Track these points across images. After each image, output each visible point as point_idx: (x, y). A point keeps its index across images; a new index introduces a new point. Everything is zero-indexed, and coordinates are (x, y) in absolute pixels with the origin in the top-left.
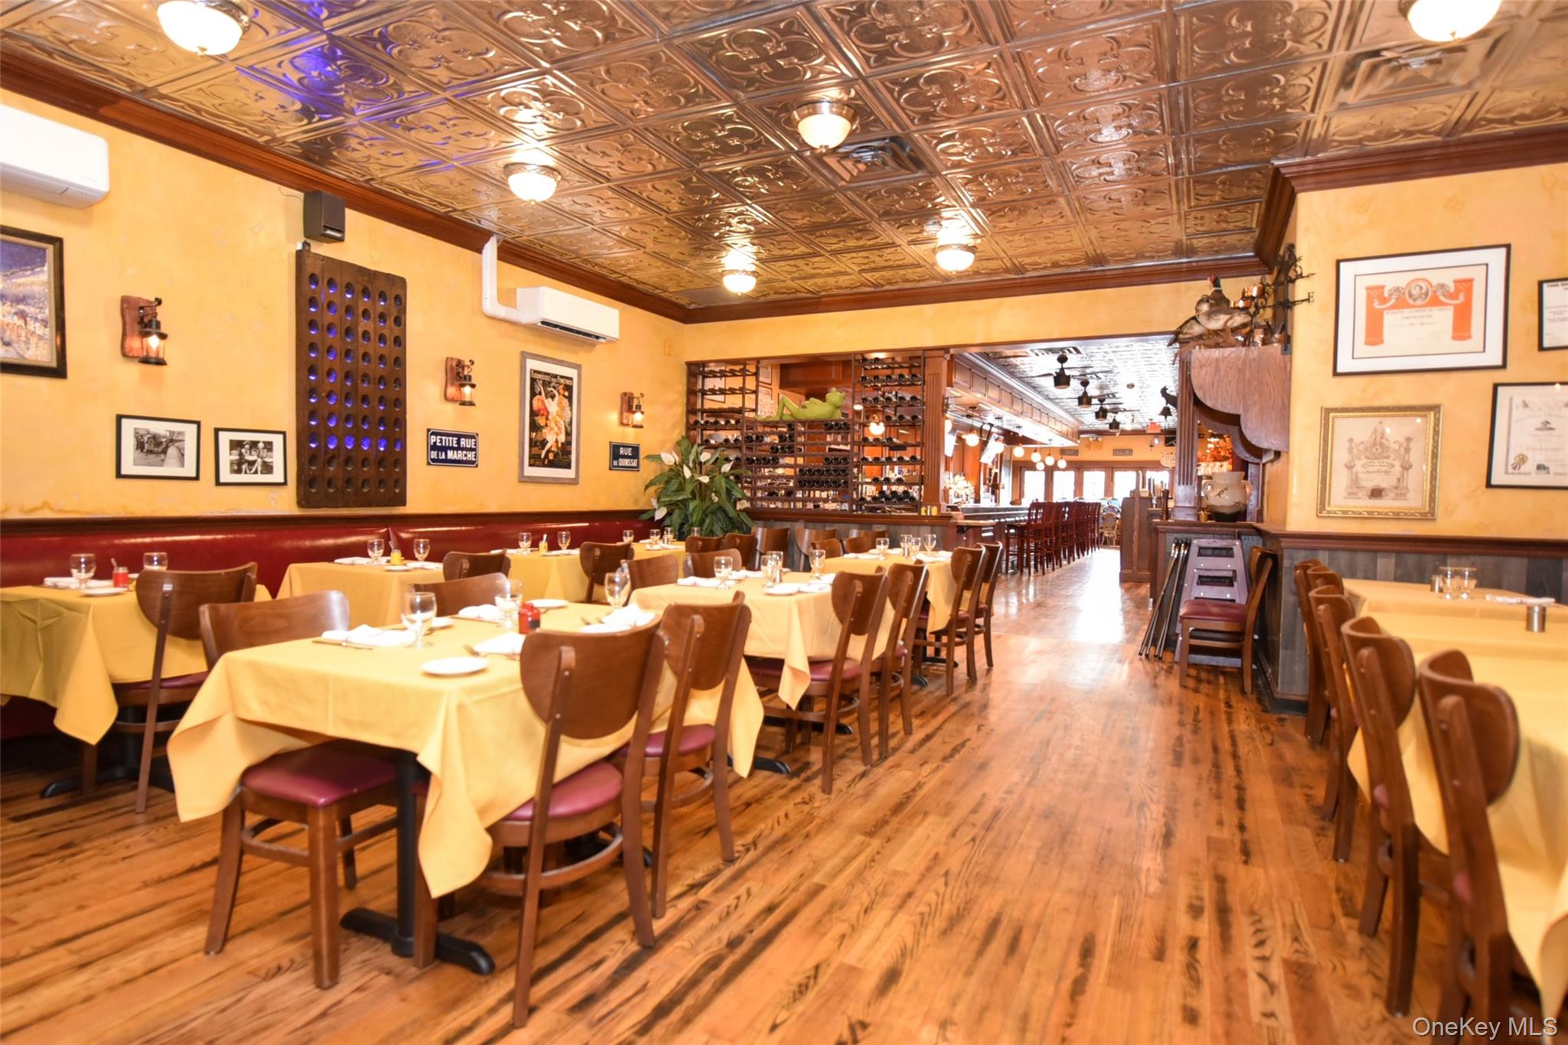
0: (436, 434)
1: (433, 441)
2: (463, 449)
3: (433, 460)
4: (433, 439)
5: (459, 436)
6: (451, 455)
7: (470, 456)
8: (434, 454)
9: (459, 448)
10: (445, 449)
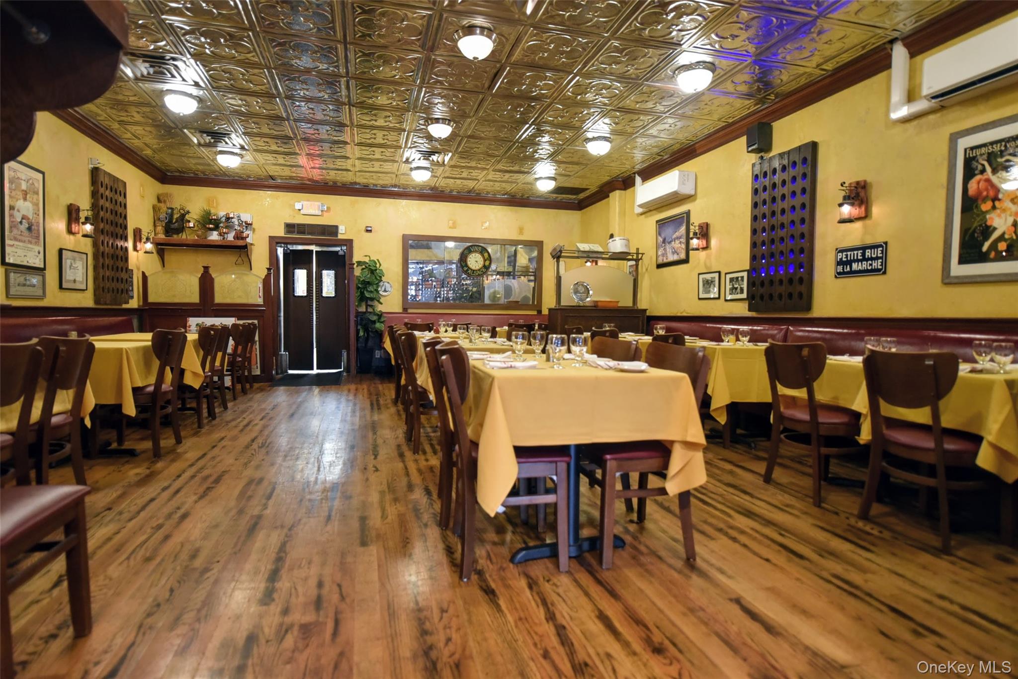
0: (842, 251)
1: (839, 257)
2: (867, 260)
3: (839, 273)
4: (840, 256)
5: (864, 249)
6: (855, 266)
7: (877, 264)
8: (840, 269)
9: (864, 259)
10: (849, 263)
